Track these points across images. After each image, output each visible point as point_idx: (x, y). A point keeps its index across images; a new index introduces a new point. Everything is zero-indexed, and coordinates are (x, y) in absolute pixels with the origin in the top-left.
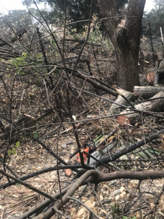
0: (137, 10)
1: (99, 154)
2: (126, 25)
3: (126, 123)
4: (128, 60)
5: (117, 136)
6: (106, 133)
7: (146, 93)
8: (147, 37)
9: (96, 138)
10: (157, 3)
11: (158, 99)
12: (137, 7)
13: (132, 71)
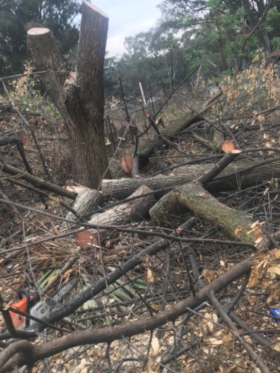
0: (94, 56)
1: (46, 305)
2: (77, 80)
3: (90, 244)
4: (88, 138)
5: (78, 269)
6: (57, 265)
7: (121, 190)
8: (119, 99)
9: (41, 277)
10: (131, 45)
11: (139, 197)
12: (93, 52)
13: (97, 156)
